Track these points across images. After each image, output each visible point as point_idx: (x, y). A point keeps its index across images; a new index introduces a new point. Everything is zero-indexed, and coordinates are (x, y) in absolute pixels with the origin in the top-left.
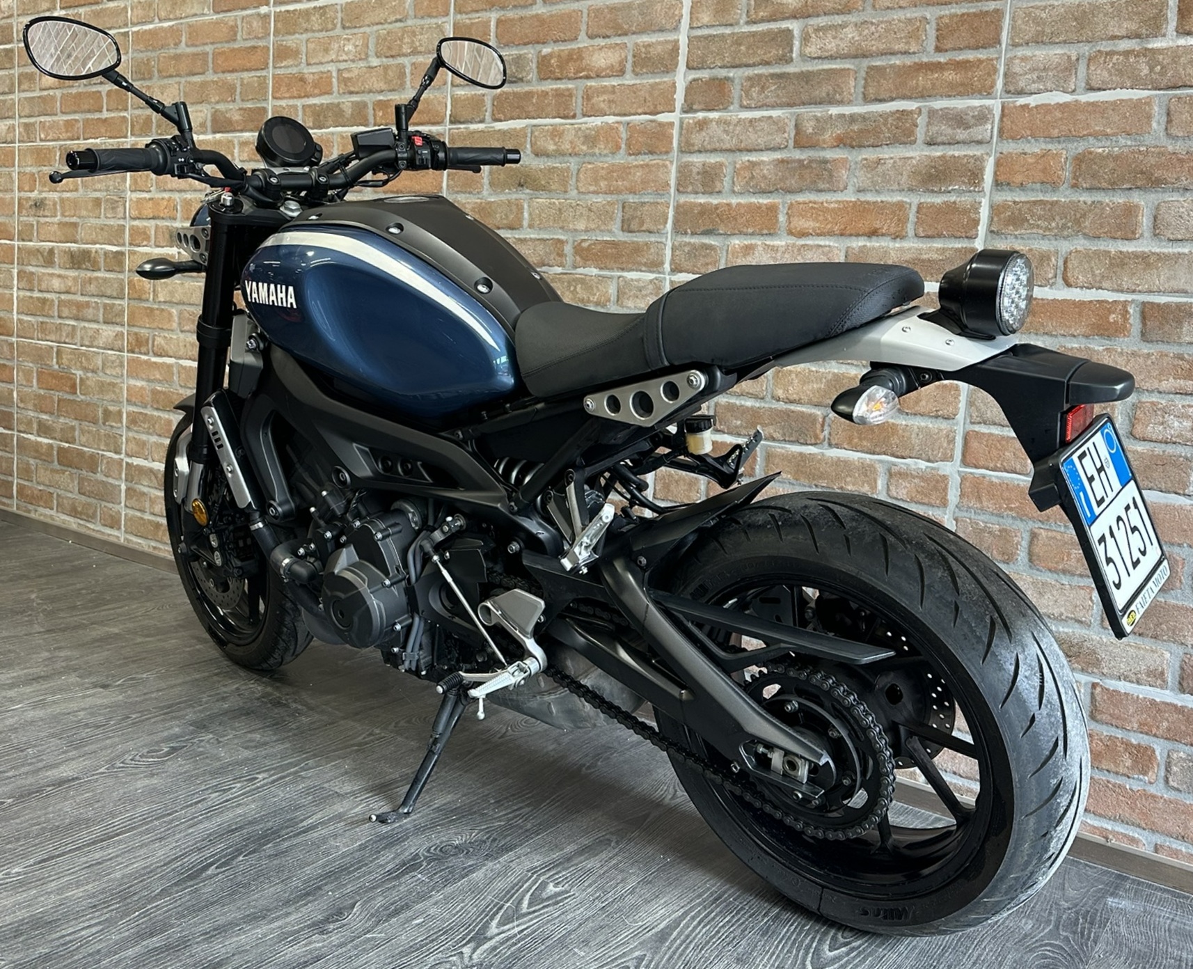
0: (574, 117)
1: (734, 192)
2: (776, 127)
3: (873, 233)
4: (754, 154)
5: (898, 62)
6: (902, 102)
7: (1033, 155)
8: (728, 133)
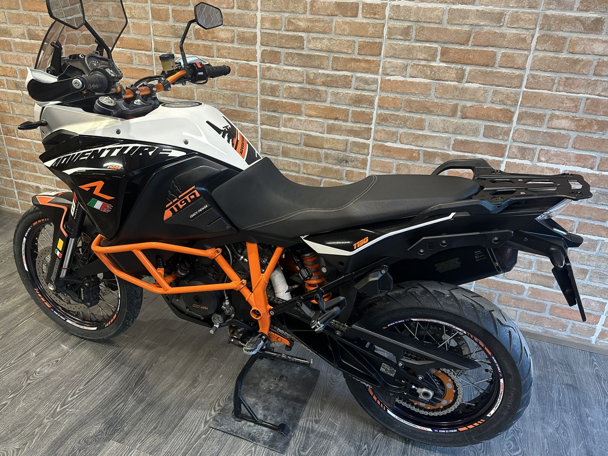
0: (213, 57)
1: (284, 97)
2: (299, 74)
4: (291, 83)
5: (344, 56)
6: (346, 72)
7: (391, 97)
8: (280, 74)
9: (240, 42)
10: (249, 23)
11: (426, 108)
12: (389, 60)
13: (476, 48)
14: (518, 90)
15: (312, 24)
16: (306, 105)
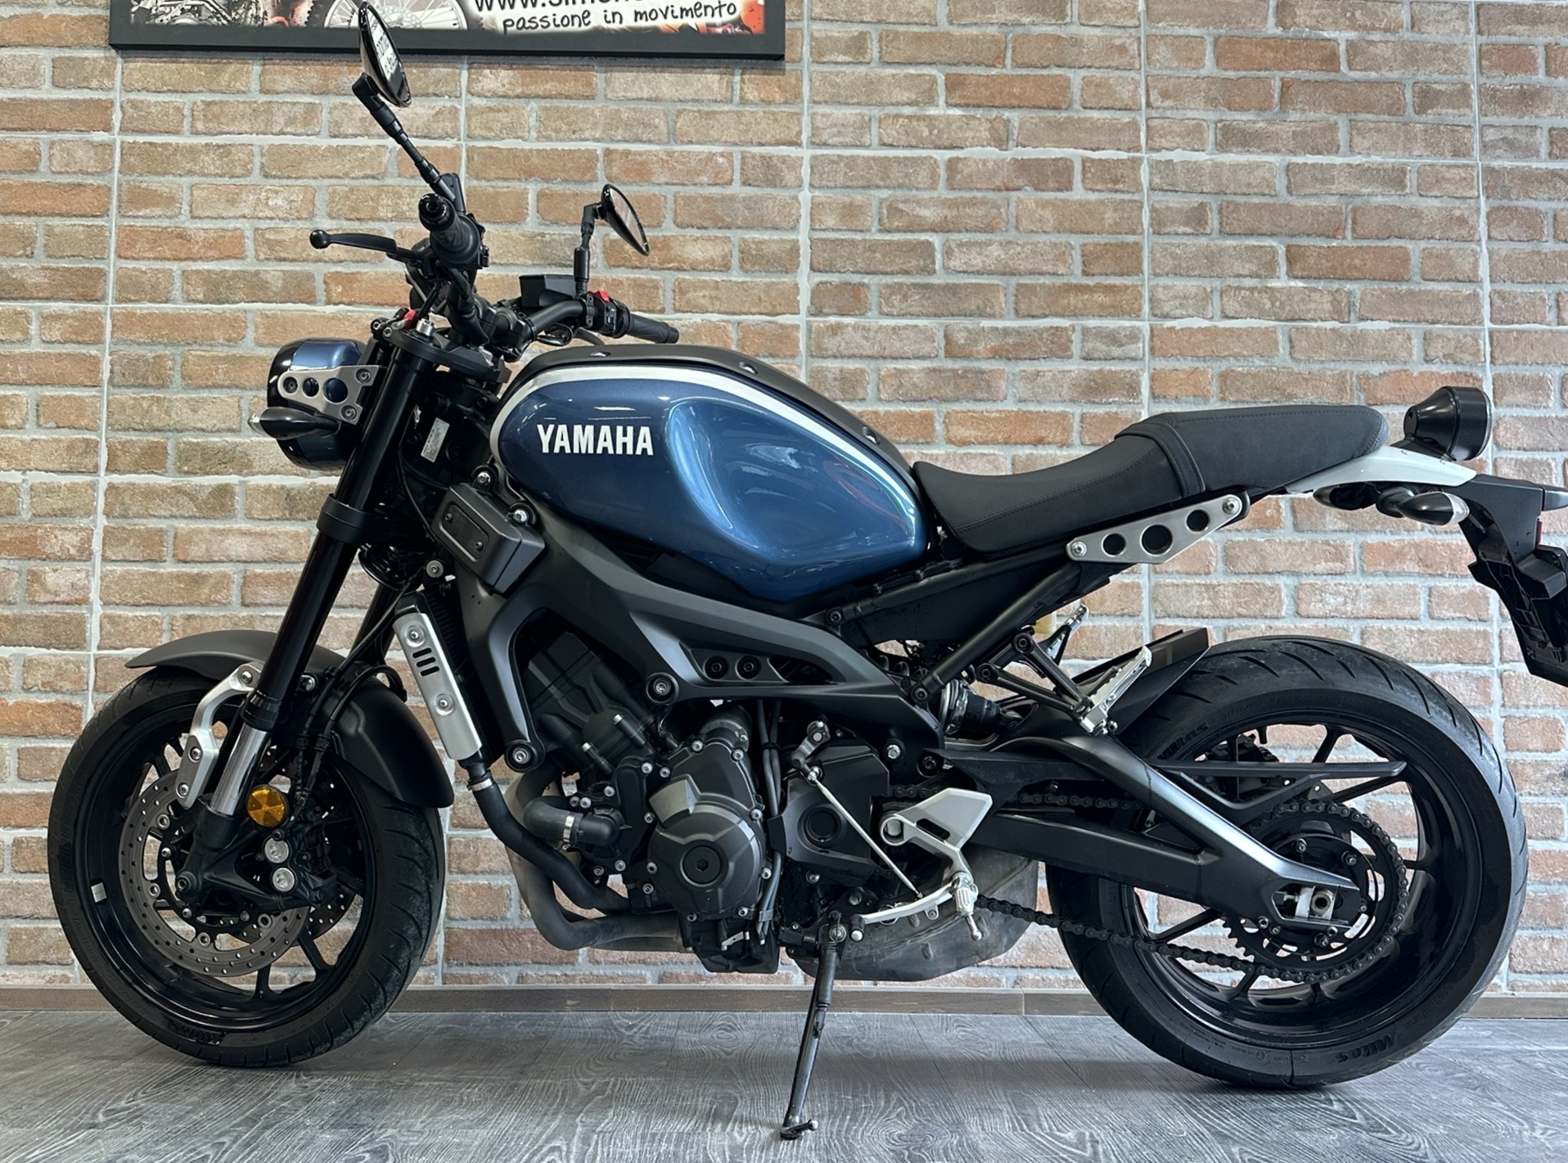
1: (880, 400)
2: (923, 336)
3: (1039, 442)
4: (901, 361)
5: (1047, 282)
6: (1055, 319)
7: (1183, 371)
8: (867, 339)
9: (748, 267)
10: (777, 219)
11: (1277, 389)
12: (1163, 281)
13: (1365, 243)
14: (1477, 327)
15: (955, 212)
16: (948, 413)
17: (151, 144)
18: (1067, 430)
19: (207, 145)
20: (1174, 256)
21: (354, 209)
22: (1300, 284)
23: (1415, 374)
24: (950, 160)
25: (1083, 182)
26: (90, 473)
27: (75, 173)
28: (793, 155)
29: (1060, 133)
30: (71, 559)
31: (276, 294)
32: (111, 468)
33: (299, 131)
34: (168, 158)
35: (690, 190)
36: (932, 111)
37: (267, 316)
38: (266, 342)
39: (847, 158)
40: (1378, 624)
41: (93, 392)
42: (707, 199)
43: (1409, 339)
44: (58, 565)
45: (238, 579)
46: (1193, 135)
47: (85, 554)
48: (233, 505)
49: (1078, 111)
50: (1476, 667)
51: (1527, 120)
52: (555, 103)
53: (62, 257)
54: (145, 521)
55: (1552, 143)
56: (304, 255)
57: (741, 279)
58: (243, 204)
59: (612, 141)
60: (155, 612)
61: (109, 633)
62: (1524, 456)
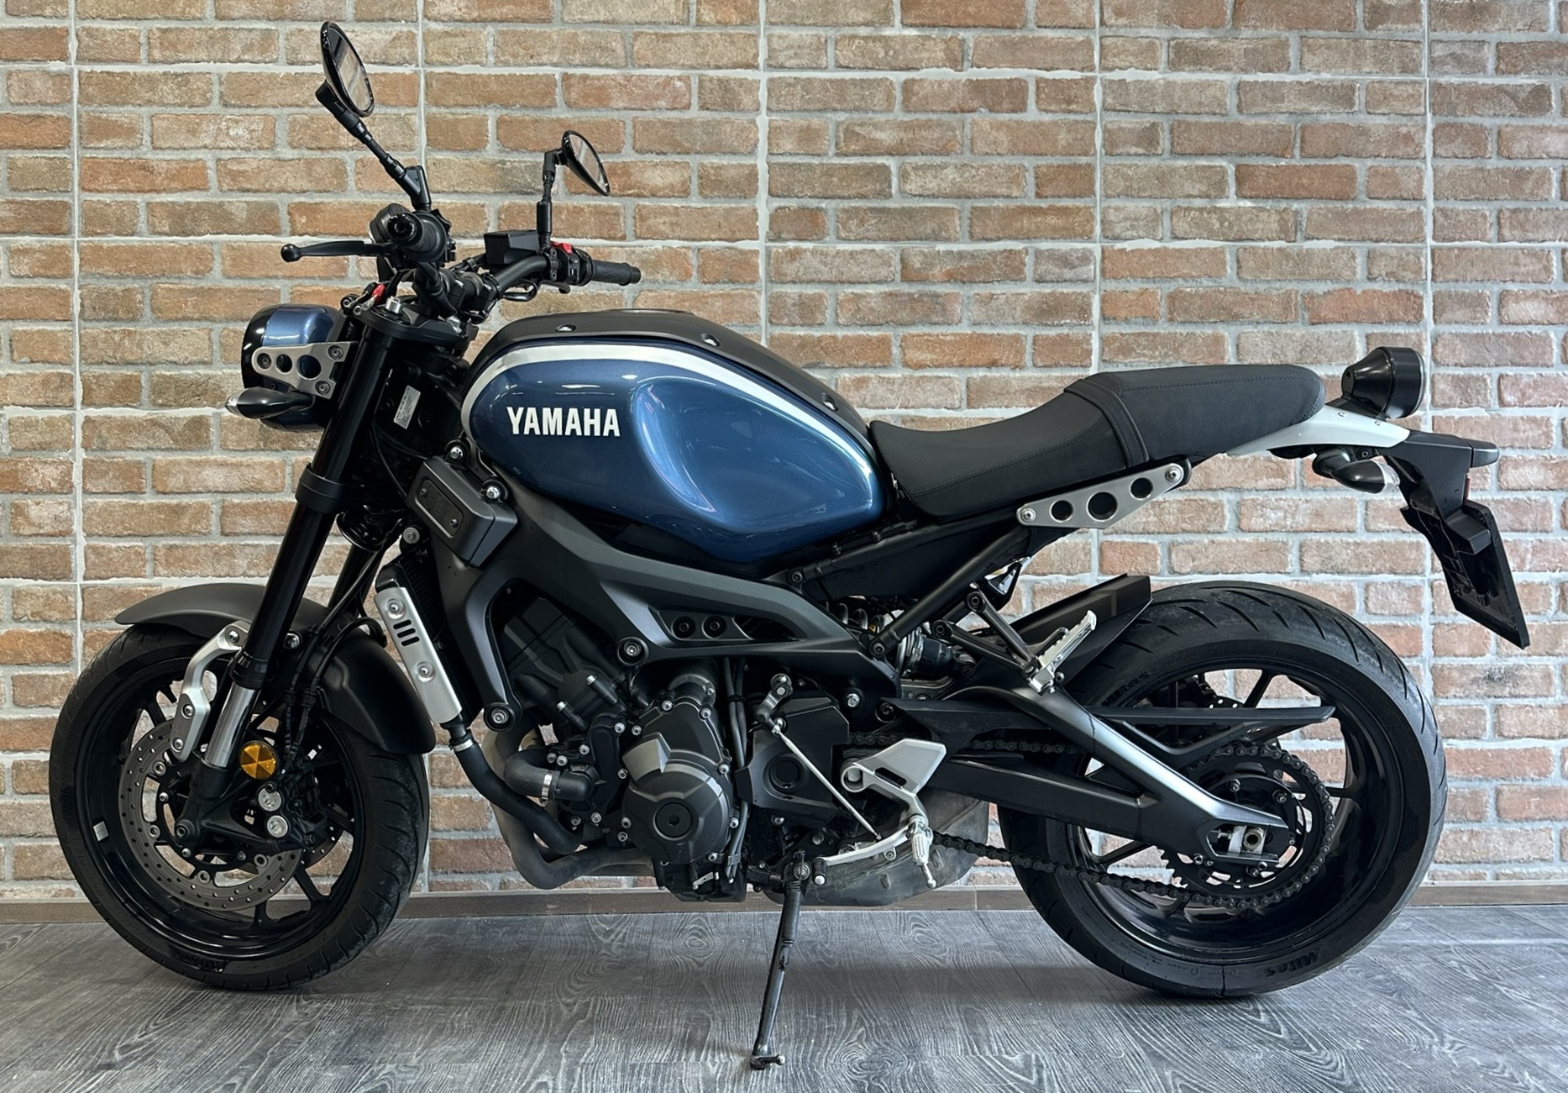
2: (880, 261)
3: (993, 364)
4: (858, 286)
5: (1001, 205)
6: (1009, 242)
7: (1133, 292)
8: (825, 264)
9: (707, 192)
10: (736, 144)
11: (1224, 309)
12: (1114, 202)
13: (1312, 162)
14: (1420, 245)
15: (910, 135)
16: (905, 337)
17: (108, 73)
18: (1020, 352)
19: (165, 73)
20: (1126, 178)
21: (315, 138)
22: (1248, 204)
23: (1359, 292)
24: (905, 82)
25: (1037, 102)
26: (65, 407)
27: (33, 104)
28: (750, 78)
29: (1014, 53)
30: (52, 492)
31: (241, 225)
32: (87, 403)
33: (256, 59)
34: (126, 88)
35: (649, 115)
36: (888, 32)
37: (233, 248)
38: (233, 273)
39: (804, 80)
40: (1316, 537)
41: (65, 326)
42: (666, 124)
43: (1354, 257)
44: (40, 498)
45: (216, 508)
46: (1146, 55)
47: (65, 487)
48: (208, 437)
49: (1032, 30)
50: (1408, 577)
51: (1475, 35)
52: (512, 27)
53: (26, 190)
54: (123, 454)
55: (1499, 58)
56: (267, 186)
57: (700, 206)
58: (204, 135)
59: (570, 65)
60: (137, 543)
61: (94, 563)
62: (1461, 372)
